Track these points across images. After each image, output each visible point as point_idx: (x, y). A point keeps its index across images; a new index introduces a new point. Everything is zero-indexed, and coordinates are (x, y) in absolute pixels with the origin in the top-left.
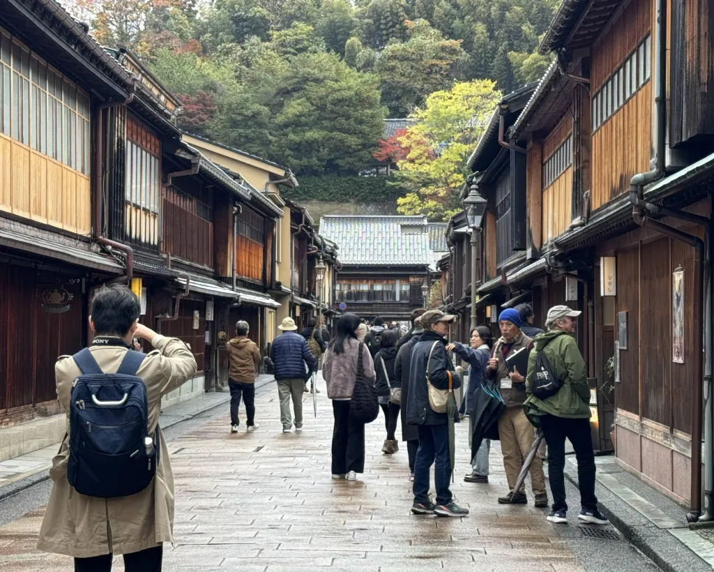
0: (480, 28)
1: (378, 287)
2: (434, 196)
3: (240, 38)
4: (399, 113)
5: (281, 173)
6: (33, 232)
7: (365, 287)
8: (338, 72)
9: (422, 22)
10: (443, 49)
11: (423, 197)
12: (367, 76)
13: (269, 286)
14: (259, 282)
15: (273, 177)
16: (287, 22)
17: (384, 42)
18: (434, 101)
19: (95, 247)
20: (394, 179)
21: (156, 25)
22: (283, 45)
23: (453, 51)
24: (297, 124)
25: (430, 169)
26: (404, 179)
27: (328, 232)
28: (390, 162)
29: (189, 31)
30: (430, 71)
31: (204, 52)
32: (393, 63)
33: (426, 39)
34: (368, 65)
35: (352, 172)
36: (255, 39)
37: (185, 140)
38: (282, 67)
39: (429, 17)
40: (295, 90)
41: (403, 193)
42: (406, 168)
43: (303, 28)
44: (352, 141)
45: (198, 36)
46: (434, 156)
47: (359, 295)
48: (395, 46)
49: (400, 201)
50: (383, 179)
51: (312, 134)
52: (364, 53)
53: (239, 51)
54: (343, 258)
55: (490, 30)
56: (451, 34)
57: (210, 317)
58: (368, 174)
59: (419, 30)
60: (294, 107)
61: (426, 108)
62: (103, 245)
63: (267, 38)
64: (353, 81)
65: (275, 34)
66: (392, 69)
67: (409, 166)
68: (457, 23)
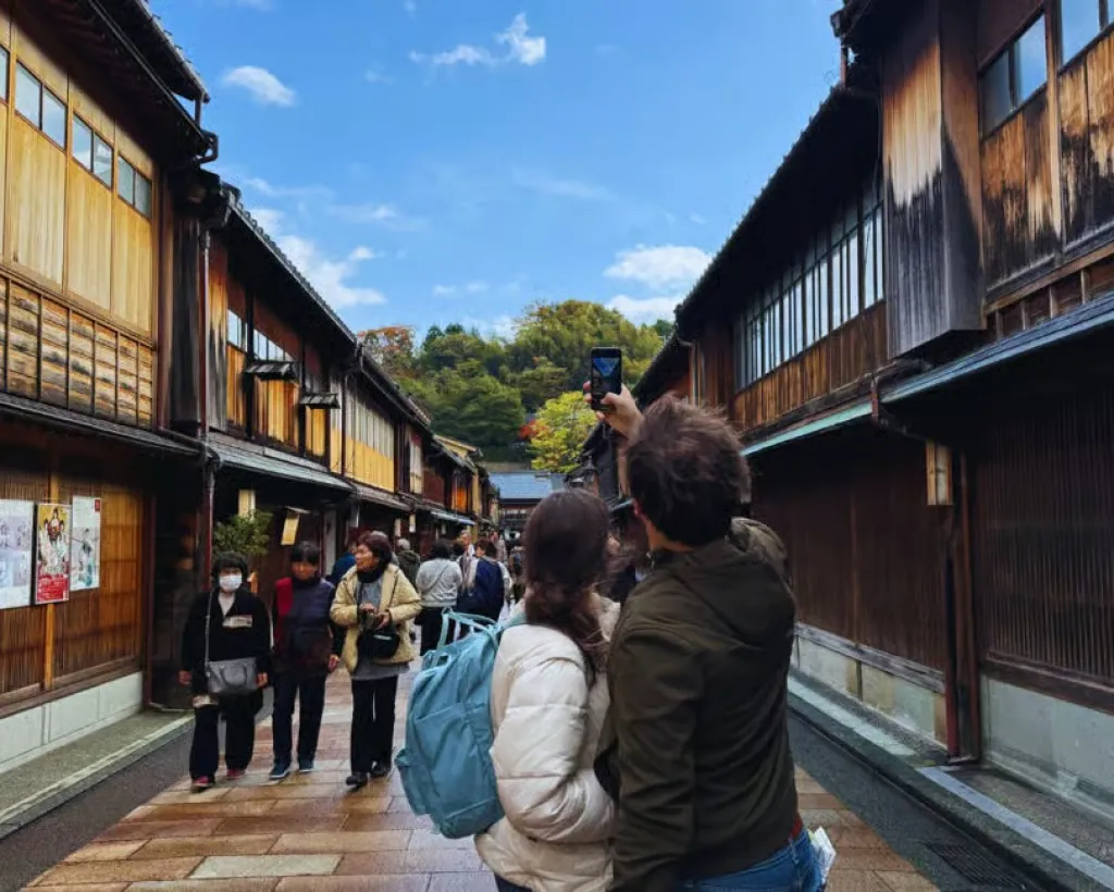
0: (577, 361)
1: (523, 512)
2: (553, 459)
3: (438, 368)
4: (531, 410)
5: (474, 449)
6: (372, 491)
7: (515, 512)
8: (496, 387)
9: (543, 358)
10: (556, 373)
11: (546, 459)
12: (513, 390)
13: (469, 513)
14: (464, 512)
15: (470, 452)
16: (466, 358)
17: (522, 369)
18: (549, 404)
19: (396, 497)
20: (529, 449)
21: (389, 361)
22: (463, 371)
23: (561, 374)
24: (473, 417)
25: (550, 443)
26: (535, 449)
27: (495, 480)
28: (527, 439)
29: (409, 364)
30: (548, 386)
31: (417, 377)
32: (527, 382)
33: (546, 368)
34: (513, 383)
35: (505, 444)
36: (446, 368)
37: (436, 437)
38: (464, 385)
39: (547, 355)
40: (472, 398)
41: (534, 457)
42: (535, 442)
43: (474, 362)
44: (505, 427)
45: (414, 367)
46: (551, 435)
47: (512, 516)
48: (528, 372)
49: (534, 461)
50: (523, 448)
51: (483, 423)
52: (510, 376)
53: (437, 376)
54: (504, 495)
55: (582, 363)
56: (559, 364)
57: (444, 531)
58: (515, 446)
59: (541, 363)
60: (471, 408)
61: (546, 408)
62: (400, 496)
63: (454, 368)
64: (504, 392)
65: (459, 366)
66: (526, 385)
67: (539, 441)
68: (563, 358)
